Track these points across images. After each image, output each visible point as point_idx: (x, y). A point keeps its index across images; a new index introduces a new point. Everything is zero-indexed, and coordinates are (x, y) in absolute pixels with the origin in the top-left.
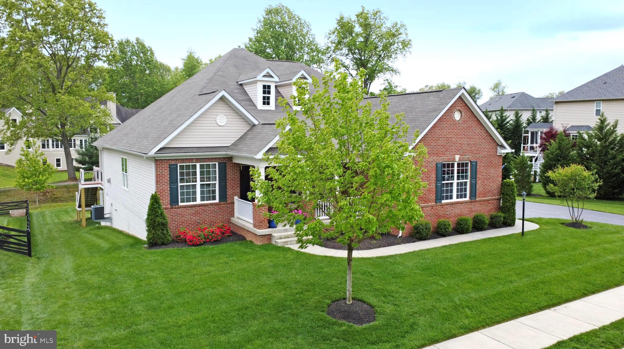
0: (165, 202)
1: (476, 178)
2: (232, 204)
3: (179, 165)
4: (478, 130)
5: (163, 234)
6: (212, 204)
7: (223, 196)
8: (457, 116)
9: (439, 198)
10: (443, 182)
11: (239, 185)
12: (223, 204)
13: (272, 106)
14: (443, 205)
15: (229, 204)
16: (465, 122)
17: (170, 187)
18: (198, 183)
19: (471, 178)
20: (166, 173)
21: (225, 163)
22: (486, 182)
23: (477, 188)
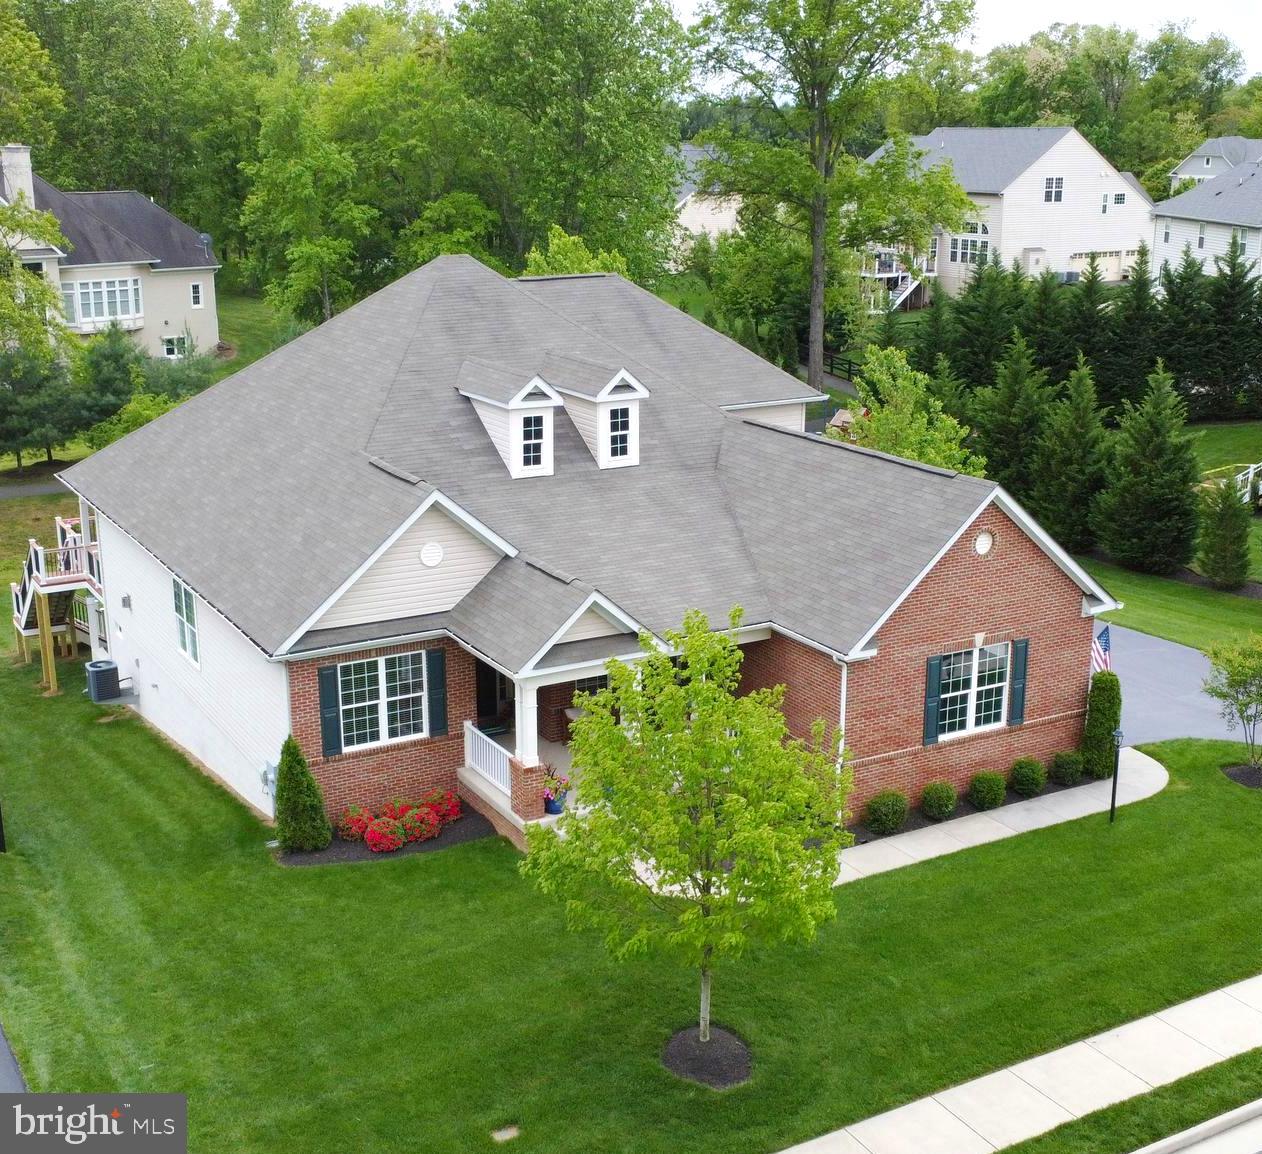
0: (312, 752)
1: (1025, 678)
2: (458, 738)
3: (339, 665)
4: (1035, 569)
5: (314, 827)
6: (414, 744)
7: (439, 723)
8: (983, 545)
9: (930, 734)
10: (943, 696)
11: (474, 695)
12: (440, 741)
13: (547, 466)
14: (940, 748)
15: (452, 739)
16: (1000, 556)
17: (323, 718)
18: (383, 701)
19: (1014, 678)
20: (313, 688)
21: (443, 650)
22: (1050, 682)
23: (1027, 697)
